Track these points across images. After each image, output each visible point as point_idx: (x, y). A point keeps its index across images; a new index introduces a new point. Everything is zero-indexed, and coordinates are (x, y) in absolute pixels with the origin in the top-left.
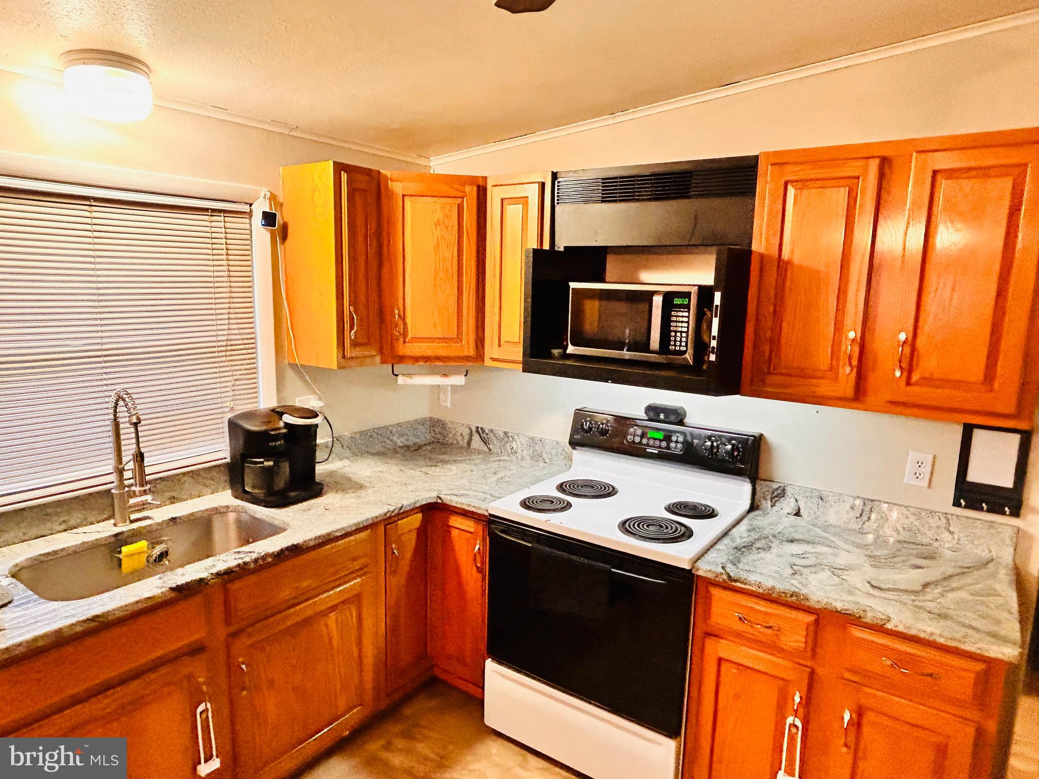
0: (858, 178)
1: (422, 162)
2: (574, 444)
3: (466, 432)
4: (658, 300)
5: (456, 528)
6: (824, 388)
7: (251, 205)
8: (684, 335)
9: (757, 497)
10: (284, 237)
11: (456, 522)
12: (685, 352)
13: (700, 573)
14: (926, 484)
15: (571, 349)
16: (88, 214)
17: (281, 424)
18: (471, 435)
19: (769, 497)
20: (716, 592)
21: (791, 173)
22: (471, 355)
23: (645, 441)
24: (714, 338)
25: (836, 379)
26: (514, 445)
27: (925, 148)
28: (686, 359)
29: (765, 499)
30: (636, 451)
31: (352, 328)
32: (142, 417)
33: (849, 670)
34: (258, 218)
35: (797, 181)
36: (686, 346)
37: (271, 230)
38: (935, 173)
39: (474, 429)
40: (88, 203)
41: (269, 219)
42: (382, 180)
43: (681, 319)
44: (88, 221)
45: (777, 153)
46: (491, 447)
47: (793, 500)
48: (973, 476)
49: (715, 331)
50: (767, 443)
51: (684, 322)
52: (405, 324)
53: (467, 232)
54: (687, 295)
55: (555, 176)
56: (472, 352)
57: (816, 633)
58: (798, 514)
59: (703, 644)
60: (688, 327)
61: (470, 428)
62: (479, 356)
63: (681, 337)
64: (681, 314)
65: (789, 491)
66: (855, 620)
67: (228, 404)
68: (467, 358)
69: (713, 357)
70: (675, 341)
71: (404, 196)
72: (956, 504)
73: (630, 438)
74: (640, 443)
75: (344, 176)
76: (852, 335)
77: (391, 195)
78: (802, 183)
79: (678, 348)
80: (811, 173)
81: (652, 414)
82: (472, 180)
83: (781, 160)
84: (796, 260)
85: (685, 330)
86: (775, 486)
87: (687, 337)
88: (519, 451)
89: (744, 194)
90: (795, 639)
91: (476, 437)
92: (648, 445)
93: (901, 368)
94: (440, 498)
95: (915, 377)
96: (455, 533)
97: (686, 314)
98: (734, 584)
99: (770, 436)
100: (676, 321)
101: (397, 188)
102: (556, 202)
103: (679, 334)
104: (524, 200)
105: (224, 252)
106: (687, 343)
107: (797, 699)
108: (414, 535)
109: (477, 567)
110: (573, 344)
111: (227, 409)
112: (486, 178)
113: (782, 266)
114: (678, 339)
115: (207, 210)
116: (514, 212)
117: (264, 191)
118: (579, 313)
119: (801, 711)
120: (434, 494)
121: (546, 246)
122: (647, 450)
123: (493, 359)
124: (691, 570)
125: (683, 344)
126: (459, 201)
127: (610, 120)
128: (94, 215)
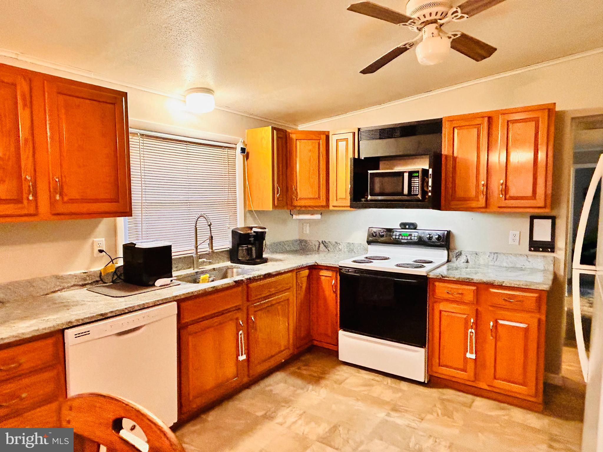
0: (480, 124)
1: (294, 127)
2: (369, 242)
3: (317, 244)
4: (406, 175)
5: (323, 276)
6: (474, 204)
7: (236, 145)
8: (417, 187)
9: (450, 257)
10: (247, 158)
11: (323, 273)
12: (418, 195)
13: (430, 277)
14: (517, 244)
15: (369, 197)
16: (186, 148)
17: (252, 232)
18: (320, 244)
19: (455, 256)
20: (437, 284)
21: (455, 124)
22: (324, 205)
23: (401, 237)
24: (430, 186)
25: (478, 200)
26: (340, 247)
27: (504, 113)
28: (419, 198)
29: (453, 257)
30: (397, 242)
31: (278, 193)
32: (212, 223)
33: (491, 306)
34: (239, 150)
35: (458, 127)
36: (418, 192)
37: (243, 155)
38: (508, 121)
39: (321, 242)
40: (186, 144)
41: (243, 150)
42: (287, 134)
43: (416, 182)
44: (186, 150)
45: (449, 117)
46: (329, 249)
47: (465, 257)
48: (535, 238)
49: (430, 184)
50: (452, 233)
51: (417, 182)
52: (297, 192)
53: (322, 154)
54: (418, 172)
55: (359, 129)
56: (324, 204)
57: (477, 295)
58: (467, 262)
59: (433, 306)
60: (419, 184)
61: (319, 242)
62: (328, 206)
63: (416, 188)
64: (415, 179)
65: (463, 253)
66: (491, 285)
67: (227, 226)
68: (322, 206)
69: (430, 194)
70: (414, 190)
71: (296, 140)
72: (530, 250)
73: (394, 237)
74: (399, 238)
75: (275, 132)
76: (483, 183)
77: (291, 139)
78: (460, 127)
79: (415, 193)
80: (463, 123)
81: (403, 227)
82: (323, 133)
83: (451, 119)
84: (460, 156)
85: (418, 185)
86: (457, 251)
87: (419, 189)
88: (343, 249)
89: (437, 133)
90: (469, 297)
91: (322, 245)
92: (402, 239)
93: (502, 195)
94: (316, 263)
95: (507, 197)
96: (323, 278)
97: (418, 179)
98: (444, 278)
99: (453, 231)
100: (414, 183)
101: (294, 136)
102: (360, 140)
103: (415, 188)
104: (346, 140)
105: (227, 163)
106: (419, 191)
107: (472, 321)
108: (306, 278)
109: (333, 291)
110: (371, 195)
111: (227, 228)
112: (329, 132)
113: (455, 159)
114: (415, 189)
115: (222, 147)
116: (342, 145)
117: (241, 140)
118: (372, 183)
119: (474, 327)
120: (314, 262)
121: (356, 157)
122: (402, 241)
123: (333, 206)
124: (426, 276)
125: (417, 191)
126: (318, 141)
127: (379, 107)
128: (188, 148)
